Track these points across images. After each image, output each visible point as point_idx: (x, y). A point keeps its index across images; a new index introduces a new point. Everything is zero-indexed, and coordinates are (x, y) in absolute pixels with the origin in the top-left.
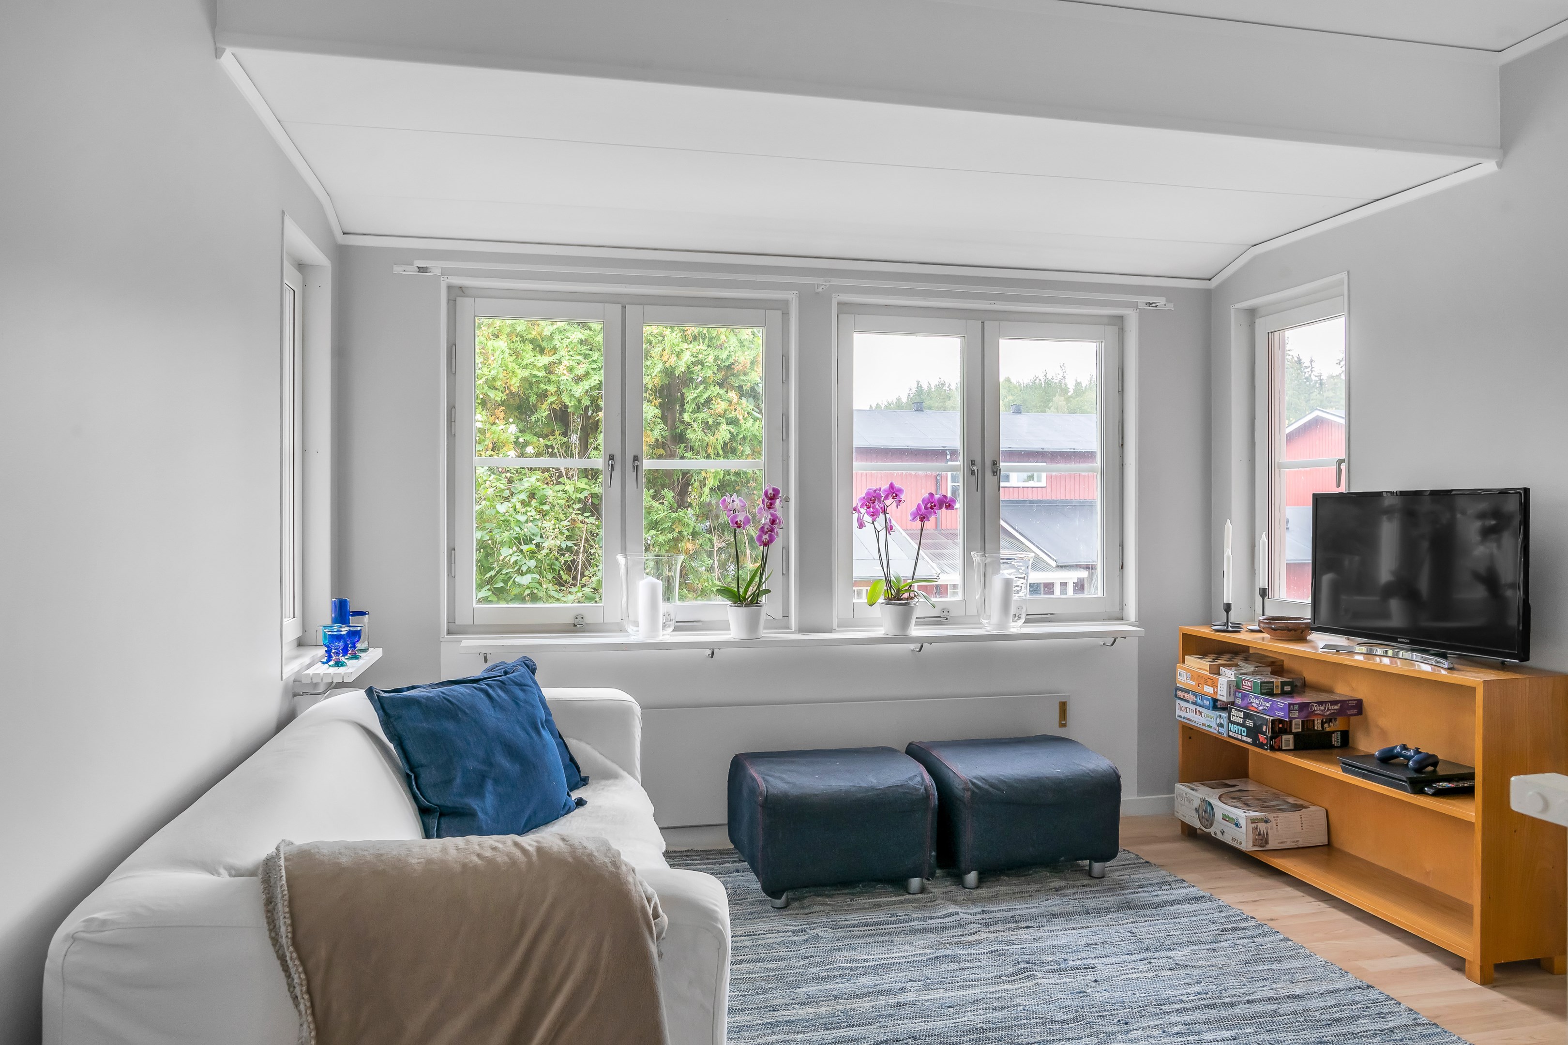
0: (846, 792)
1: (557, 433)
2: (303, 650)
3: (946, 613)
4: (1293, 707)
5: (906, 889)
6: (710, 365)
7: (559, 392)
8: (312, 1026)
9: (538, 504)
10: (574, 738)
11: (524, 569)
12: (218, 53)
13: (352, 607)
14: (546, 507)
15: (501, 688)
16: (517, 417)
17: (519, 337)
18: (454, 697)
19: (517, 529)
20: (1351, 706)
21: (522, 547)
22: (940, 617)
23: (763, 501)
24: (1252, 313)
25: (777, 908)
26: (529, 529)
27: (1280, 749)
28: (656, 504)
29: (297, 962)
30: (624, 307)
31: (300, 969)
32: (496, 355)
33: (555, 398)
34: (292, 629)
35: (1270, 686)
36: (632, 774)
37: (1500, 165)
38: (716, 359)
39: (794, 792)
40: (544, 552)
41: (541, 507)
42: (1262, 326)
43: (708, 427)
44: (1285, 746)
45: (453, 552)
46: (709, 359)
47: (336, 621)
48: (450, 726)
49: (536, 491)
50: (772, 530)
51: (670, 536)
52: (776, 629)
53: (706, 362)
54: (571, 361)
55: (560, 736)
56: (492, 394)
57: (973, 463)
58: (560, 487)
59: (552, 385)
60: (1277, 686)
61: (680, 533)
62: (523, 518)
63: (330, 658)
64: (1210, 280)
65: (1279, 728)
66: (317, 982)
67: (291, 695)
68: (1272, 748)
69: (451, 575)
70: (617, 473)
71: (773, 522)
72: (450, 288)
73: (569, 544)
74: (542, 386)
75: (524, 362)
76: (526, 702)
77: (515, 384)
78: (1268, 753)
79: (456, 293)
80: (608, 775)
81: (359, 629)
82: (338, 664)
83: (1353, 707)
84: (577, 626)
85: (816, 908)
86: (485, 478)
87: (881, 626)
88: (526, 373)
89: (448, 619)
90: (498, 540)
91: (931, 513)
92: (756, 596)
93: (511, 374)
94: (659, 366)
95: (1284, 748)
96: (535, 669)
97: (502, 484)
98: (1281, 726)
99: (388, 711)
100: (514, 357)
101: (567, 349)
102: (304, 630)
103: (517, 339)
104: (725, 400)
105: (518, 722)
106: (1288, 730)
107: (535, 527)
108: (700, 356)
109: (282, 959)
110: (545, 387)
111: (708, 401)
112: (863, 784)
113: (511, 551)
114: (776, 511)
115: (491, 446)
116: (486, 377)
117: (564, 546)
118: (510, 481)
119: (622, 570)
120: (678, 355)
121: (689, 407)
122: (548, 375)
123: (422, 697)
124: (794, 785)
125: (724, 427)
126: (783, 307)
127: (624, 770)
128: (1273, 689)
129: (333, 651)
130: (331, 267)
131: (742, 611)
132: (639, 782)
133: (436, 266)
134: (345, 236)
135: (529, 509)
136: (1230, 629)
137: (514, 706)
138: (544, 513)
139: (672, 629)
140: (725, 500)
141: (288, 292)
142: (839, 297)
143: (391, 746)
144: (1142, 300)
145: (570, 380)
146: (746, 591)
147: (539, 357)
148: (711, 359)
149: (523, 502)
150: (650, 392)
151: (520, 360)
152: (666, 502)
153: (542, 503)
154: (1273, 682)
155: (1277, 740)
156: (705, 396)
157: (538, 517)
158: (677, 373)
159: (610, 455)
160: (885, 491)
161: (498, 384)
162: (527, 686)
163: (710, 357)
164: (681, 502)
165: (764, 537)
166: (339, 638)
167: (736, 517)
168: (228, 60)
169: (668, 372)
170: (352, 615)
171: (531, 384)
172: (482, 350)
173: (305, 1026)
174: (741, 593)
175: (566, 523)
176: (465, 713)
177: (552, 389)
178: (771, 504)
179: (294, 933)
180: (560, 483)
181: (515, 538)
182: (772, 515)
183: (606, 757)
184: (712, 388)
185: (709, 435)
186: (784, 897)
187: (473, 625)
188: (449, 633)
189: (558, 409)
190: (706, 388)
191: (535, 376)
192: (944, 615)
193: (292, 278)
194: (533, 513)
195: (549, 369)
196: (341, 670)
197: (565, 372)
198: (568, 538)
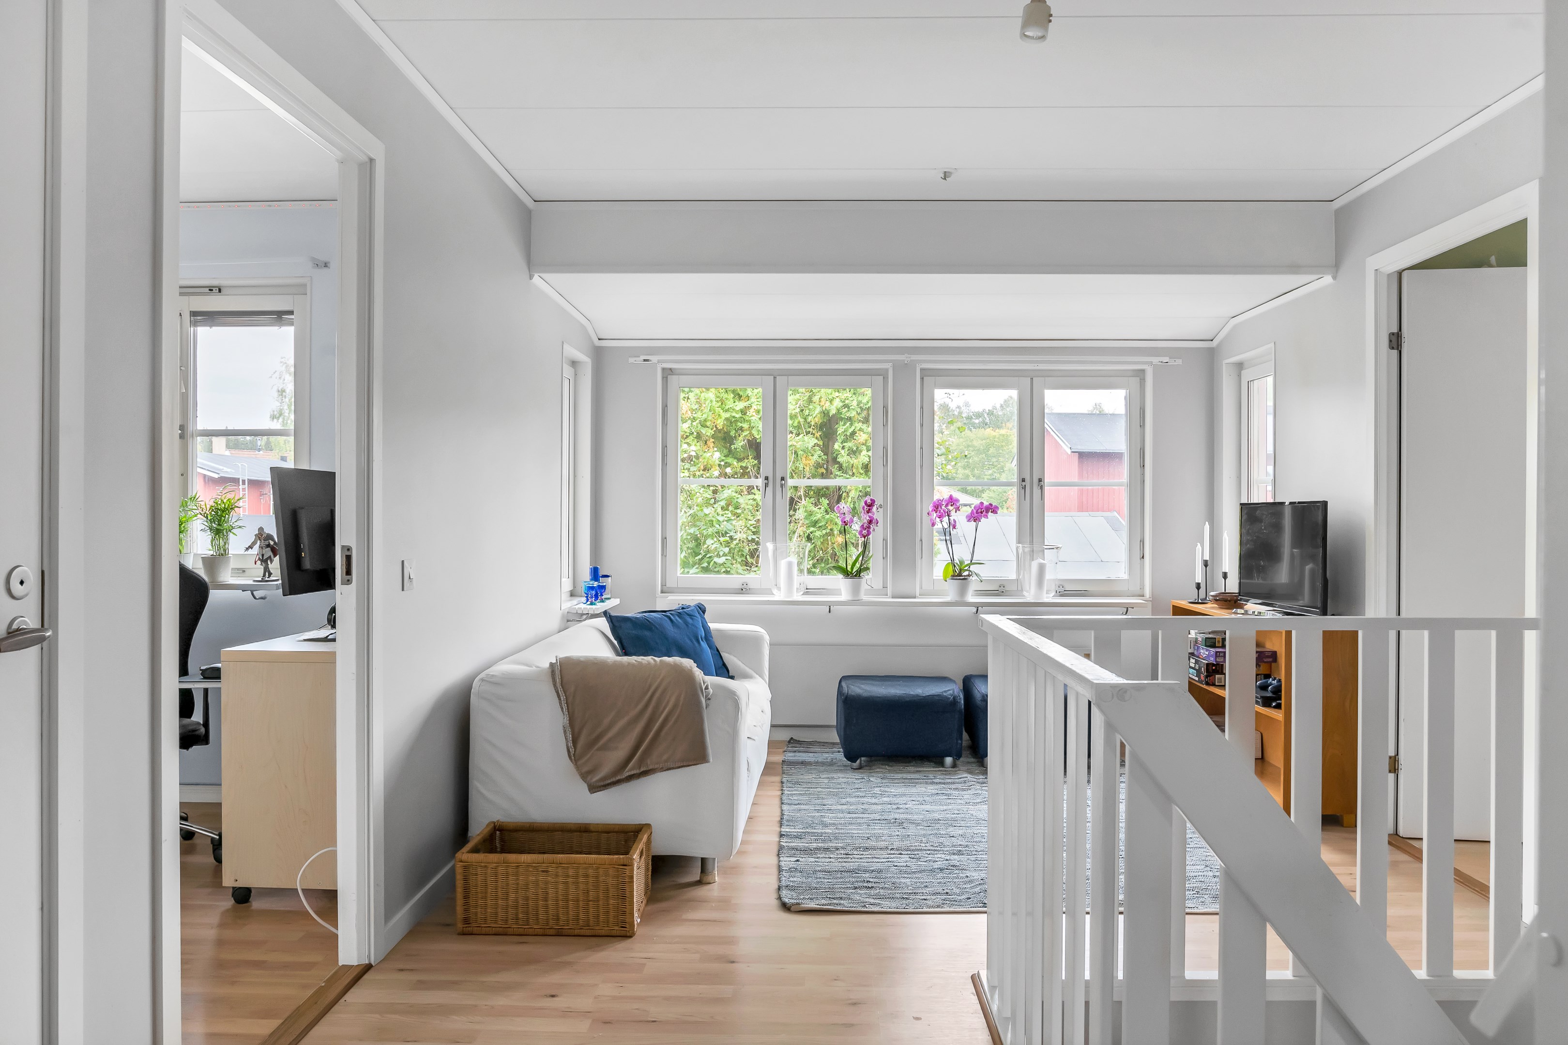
0: (899, 697)
1: (750, 457)
2: (573, 598)
3: (1002, 588)
4: (1219, 654)
5: (942, 764)
6: (854, 408)
7: (751, 428)
8: (568, 716)
9: (733, 509)
10: (727, 653)
11: (721, 553)
12: (531, 277)
13: (601, 573)
14: (739, 511)
15: (678, 616)
16: (723, 446)
17: (724, 389)
18: (651, 618)
19: (718, 526)
20: (1266, 656)
21: (720, 539)
22: (998, 590)
23: (863, 508)
24: (1240, 366)
25: (853, 769)
26: (725, 526)
27: (1214, 685)
28: (816, 509)
29: (563, 692)
30: (775, 378)
31: (564, 695)
32: (707, 403)
33: (748, 432)
34: (567, 585)
35: (1213, 641)
36: (762, 676)
37: (1334, 278)
38: (859, 403)
39: (865, 694)
40: (735, 542)
41: (735, 511)
42: (1246, 375)
43: (853, 452)
44: (1218, 683)
45: (665, 540)
46: (853, 403)
47: (591, 580)
48: (647, 633)
49: (732, 500)
50: (869, 527)
51: (824, 532)
52: (878, 595)
53: (851, 406)
54: (758, 406)
55: (718, 650)
56: (704, 431)
57: (1023, 480)
58: (751, 496)
59: (746, 423)
60: (1219, 641)
61: (831, 530)
62: (721, 518)
63: (587, 600)
64: (1212, 340)
65: (1213, 669)
66: (570, 700)
67: (566, 621)
68: (1207, 684)
69: (664, 555)
70: (770, 489)
71: (870, 522)
72: (664, 369)
73: (754, 537)
74: (739, 424)
75: (727, 407)
76: (692, 625)
77: (720, 423)
78: (1204, 686)
79: (668, 373)
80: (745, 676)
81: (605, 584)
82: (592, 604)
83: (1268, 657)
84: (743, 590)
85: (878, 770)
86: (697, 491)
87: (949, 596)
88: (728, 415)
89: (662, 583)
90: (704, 534)
91: (981, 516)
92: (859, 571)
93: (717, 416)
94: (818, 410)
95: (1216, 684)
96: (705, 611)
97: (708, 494)
98: (1214, 668)
99: (614, 623)
100: (720, 403)
101: (756, 397)
102: (574, 587)
103: (722, 391)
104: (866, 433)
105: (687, 635)
106: (1220, 671)
107: (731, 525)
108: (847, 402)
109: (557, 692)
110: (741, 425)
111: (853, 433)
112: (912, 693)
113: (712, 542)
114: (874, 515)
115: (702, 468)
116: (699, 419)
117: (750, 539)
118: (715, 492)
119: (770, 554)
120: (831, 401)
121: (840, 439)
122: (744, 416)
123: (633, 617)
124: (866, 691)
125: (864, 452)
126: (884, 374)
127: (757, 674)
128: (1215, 643)
129: (589, 596)
130: (591, 363)
131: (849, 581)
132: (766, 682)
133: (654, 359)
134: (600, 341)
135: (727, 512)
136: (1200, 601)
137: (685, 626)
138: (738, 515)
139: (802, 593)
140: (839, 507)
141: (566, 380)
142: (921, 366)
143: (615, 642)
144: (1156, 360)
145: (758, 419)
146: (852, 568)
147: (737, 403)
148: (855, 403)
149: (722, 508)
150: (814, 428)
151: (724, 406)
152: (822, 508)
153: (737, 508)
154: (1215, 638)
155: (1211, 678)
156: (851, 430)
157: (733, 518)
158: (831, 414)
159: (765, 477)
160: (946, 501)
161: (708, 424)
162: (695, 616)
163: (854, 402)
164: (831, 508)
165: (864, 532)
166: (592, 588)
167: (844, 518)
168: (536, 279)
169: (825, 413)
170: (602, 577)
171: (731, 423)
172: (697, 400)
173: (566, 718)
174: (849, 568)
175: (753, 522)
176: (657, 628)
177: (745, 426)
178: (869, 509)
179: (562, 681)
180: (753, 493)
181: (716, 533)
182: (870, 517)
183: (746, 666)
184: (856, 424)
185: (853, 459)
186: (858, 761)
187: (678, 588)
188: (662, 592)
189: (751, 439)
190: (851, 425)
191: (734, 417)
192: (1001, 589)
193: (568, 371)
194: (730, 515)
195: (744, 412)
196: (594, 607)
197: (754, 414)
198: (754, 533)
